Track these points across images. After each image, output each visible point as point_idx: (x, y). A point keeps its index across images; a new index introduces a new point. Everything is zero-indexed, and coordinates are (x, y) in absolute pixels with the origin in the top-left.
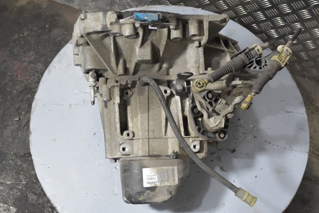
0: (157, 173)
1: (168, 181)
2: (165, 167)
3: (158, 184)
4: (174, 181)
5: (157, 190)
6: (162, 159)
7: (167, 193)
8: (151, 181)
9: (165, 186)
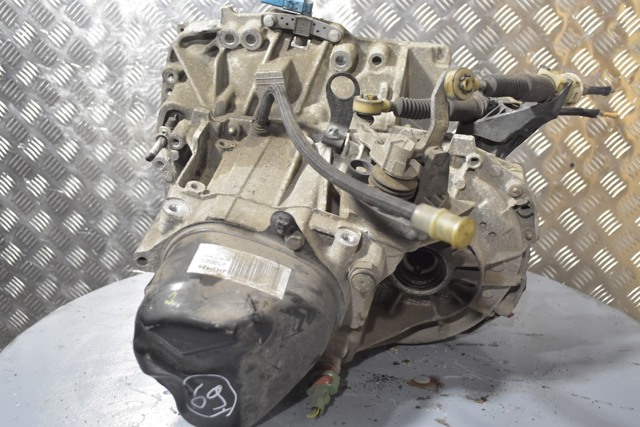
0: (234, 258)
1: (256, 280)
2: (259, 257)
3: (226, 276)
4: (274, 287)
5: (218, 285)
6: (257, 241)
7: (243, 301)
8: (211, 266)
9: (244, 287)
